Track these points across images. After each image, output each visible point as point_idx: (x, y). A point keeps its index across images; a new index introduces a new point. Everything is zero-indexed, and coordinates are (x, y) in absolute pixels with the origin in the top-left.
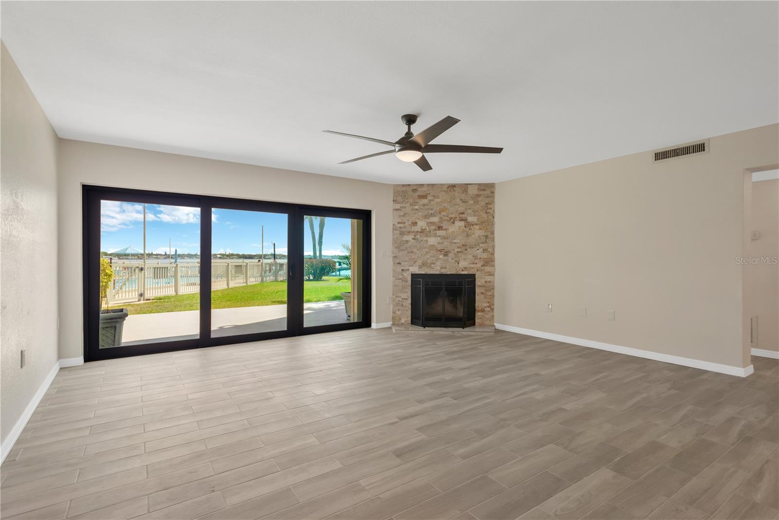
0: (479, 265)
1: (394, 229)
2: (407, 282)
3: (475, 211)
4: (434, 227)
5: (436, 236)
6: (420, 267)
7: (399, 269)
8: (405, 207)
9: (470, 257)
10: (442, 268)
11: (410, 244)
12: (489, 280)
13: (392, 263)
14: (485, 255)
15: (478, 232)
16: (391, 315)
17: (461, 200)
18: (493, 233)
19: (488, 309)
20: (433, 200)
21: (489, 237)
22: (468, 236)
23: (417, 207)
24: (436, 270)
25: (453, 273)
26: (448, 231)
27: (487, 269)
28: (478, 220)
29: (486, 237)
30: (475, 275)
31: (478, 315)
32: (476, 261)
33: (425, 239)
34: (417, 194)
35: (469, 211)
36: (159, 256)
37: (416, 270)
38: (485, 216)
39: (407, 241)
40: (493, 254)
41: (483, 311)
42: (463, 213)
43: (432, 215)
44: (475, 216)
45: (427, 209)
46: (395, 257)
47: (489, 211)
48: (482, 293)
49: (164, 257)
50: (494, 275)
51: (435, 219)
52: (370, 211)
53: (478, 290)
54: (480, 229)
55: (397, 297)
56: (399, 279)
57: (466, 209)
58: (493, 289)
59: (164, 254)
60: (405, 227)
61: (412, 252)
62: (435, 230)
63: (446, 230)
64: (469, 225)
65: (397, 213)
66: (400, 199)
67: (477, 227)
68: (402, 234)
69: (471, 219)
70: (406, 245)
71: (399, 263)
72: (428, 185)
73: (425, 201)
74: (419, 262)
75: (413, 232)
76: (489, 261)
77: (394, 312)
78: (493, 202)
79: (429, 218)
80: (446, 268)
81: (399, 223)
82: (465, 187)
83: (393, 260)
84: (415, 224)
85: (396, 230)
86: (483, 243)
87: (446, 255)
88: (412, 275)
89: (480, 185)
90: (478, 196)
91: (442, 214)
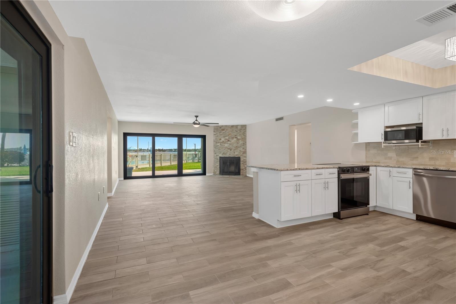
0: (241, 154)
1: (214, 141)
2: (218, 159)
3: (240, 135)
4: (227, 140)
5: (227, 143)
6: (222, 154)
7: (216, 155)
8: (217, 134)
9: (238, 151)
10: (229, 155)
11: (219, 146)
12: (245, 159)
13: (213, 153)
14: (243, 150)
15: (241, 142)
16: (213, 171)
17: (235, 131)
18: (246, 142)
19: (245, 169)
20: (226, 131)
21: (245, 144)
22: (238, 143)
23: (221, 134)
24: (227, 156)
25: (233, 156)
26: (231, 142)
27: (244, 155)
28: (241, 138)
29: (244, 144)
30: (240, 157)
31: (241, 171)
32: (240, 152)
33: (224, 144)
34: (221, 129)
35: (238, 135)
36: (145, 151)
37: (221, 155)
38: (243, 136)
39: (218, 145)
40: (246, 150)
41: (243, 170)
42: (236, 135)
43: (226, 136)
44: (240, 136)
45: (225, 134)
46: (214, 151)
47: (245, 134)
48: (243, 164)
49: (147, 151)
50: (246, 157)
51: (227, 138)
52: (205, 135)
53: (241, 162)
54: (242, 141)
55: (215, 165)
56: (216, 159)
57: (237, 134)
58: (246, 162)
59: (147, 149)
60: (217, 141)
61: (220, 149)
62: (227, 141)
63: (231, 141)
64: (238, 139)
65: (215, 136)
66: (216, 131)
67: (241, 140)
68: (216, 143)
69: (238, 137)
70: (218, 147)
71: (216, 153)
72: (225, 126)
73: (224, 131)
74: (222, 153)
75: (220, 142)
76: (245, 152)
77: (214, 170)
78: (246, 131)
79: (225, 137)
80: (230, 155)
81: (216, 139)
82: (237, 126)
83: (214, 152)
84: (221, 139)
85: (215, 142)
86: (243, 146)
87: (231, 150)
88: (220, 157)
89: (241, 125)
90: (241, 129)
91: (229, 136)
